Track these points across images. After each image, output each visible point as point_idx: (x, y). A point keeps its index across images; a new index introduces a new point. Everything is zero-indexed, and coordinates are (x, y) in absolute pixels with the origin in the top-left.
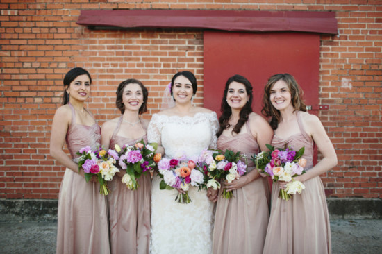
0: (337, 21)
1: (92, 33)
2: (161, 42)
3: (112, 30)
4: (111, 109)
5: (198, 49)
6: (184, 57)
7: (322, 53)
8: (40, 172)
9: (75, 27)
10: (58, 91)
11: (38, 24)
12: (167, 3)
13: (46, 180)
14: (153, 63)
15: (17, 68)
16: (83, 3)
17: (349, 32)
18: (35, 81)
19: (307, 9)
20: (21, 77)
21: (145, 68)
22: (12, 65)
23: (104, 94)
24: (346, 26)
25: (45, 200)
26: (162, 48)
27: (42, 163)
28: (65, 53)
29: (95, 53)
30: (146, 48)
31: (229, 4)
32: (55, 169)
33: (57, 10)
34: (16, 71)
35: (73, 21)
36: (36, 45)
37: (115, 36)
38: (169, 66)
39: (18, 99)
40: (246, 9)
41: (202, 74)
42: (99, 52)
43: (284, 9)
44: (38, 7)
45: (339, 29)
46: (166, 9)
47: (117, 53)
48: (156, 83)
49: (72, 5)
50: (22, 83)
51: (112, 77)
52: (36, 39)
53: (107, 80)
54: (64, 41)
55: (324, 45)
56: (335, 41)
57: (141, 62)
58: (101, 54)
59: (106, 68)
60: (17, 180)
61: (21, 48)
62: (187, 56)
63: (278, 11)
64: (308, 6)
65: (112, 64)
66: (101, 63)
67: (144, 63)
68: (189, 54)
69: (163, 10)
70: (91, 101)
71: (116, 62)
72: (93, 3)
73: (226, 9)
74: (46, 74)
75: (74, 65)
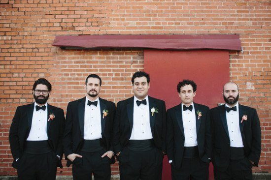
0: (240, 41)
1: (63, 52)
2: (113, 58)
3: (78, 50)
5: (140, 62)
6: (130, 68)
7: (231, 64)
9: (51, 48)
11: (25, 46)
12: (117, 30)
14: (107, 73)
15: (9, 77)
16: (58, 31)
17: (250, 49)
18: (21, 87)
19: (219, 33)
20: (11, 84)
22: (5, 75)
23: (71, 96)
24: (248, 45)
26: (114, 62)
28: (43, 66)
29: (66, 66)
30: (102, 62)
31: (162, 30)
33: (39, 36)
34: (8, 79)
35: (50, 43)
36: (23, 61)
37: (80, 54)
38: (119, 75)
39: (8, 100)
40: (175, 33)
42: (68, 66)
43: (202, 33)
44: (26, 34)
45: (242, 47)
46: (117, 35)
47: (81, 66)
48: (110, 87)
49: (49, 32)
50: (12, 88)
51: (78, 83)
52: (23, 56)
53: (73, 85)
54: (43, 57)
55: (232, 58)
56: (240, 55)
57: (99, 72)
59: (73, 77)
60: (5, 161)
61: (12, 63)
62: (132, 68)
63: (198, 34)
64: (219, 31)
65: (77, 74)
66: (70, 73)
67: (101, 73)
68: (134, 66)
69: (115, 35)
70: (62, 101)
71: (80, 73)
72: (65, 31)
73: (160, 34)
74: (29, 81)
75: (50, 75)
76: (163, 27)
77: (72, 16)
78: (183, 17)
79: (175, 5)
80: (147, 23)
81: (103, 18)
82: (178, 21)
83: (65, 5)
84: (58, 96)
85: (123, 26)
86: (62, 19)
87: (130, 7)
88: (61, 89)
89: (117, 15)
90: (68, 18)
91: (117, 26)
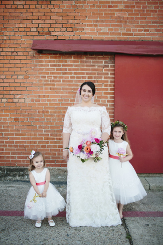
1: (41, 55)
2: (86, 62)
3: (54, 54)
4: (53, 106)
5: (111, 66)
6: (101, 72)
8: (5, 148)
9: (29, 52)
10: (17, 94)
11: (4, 50)
12: (90, 36)
13: (9, 153)
14: (81, 76)
16: (35, 35)
21: (75, 79)
23: (48, 96)
25: (8, 167)
26: (87, 66)
27: (6, 142)
28: (22, 69)
29: (43, 69)
30: (76, 66)
31: (132, 36)
32: (15, 146)
33: (17, 40)
35: (28, 47)
36: (3, 63)
37: (56, 58)
38: (91, 78)
40: (143, 40)
41: (114, 84)
42: (45, 68)
44: (5, 38)
46: (90, 40)
47: (57, 69)
49: (27, 37)
51: (54, 85)
52: (3, 59)
53: (50, 87)
54: (22, 60)
57: (73, 75)
58: (46, 69)
62: (104, 72)
65: (53, 76)
66: (46, 75)
67: (75, 76)
68: (105, 70)
69: (88, 40)
70: (39, 101)
71: (56, 75)
72: (41, 36)
73: (130, 40)
74: (9, 83)
75: (28, 77)
76: (132, 33)
77: (48, 22)
78: (151, 24)
79: (145, 12)
80: (118, 29)
81: (78, 23)
82: (147, 28)
83: (41, 10)
84: (36, 96)
85: (96, 32)
86: (39, 24)
87: (102, 14)
88: (38, 90)
89: (90, 21)
90: (44, 23)
91: (90, 32)
